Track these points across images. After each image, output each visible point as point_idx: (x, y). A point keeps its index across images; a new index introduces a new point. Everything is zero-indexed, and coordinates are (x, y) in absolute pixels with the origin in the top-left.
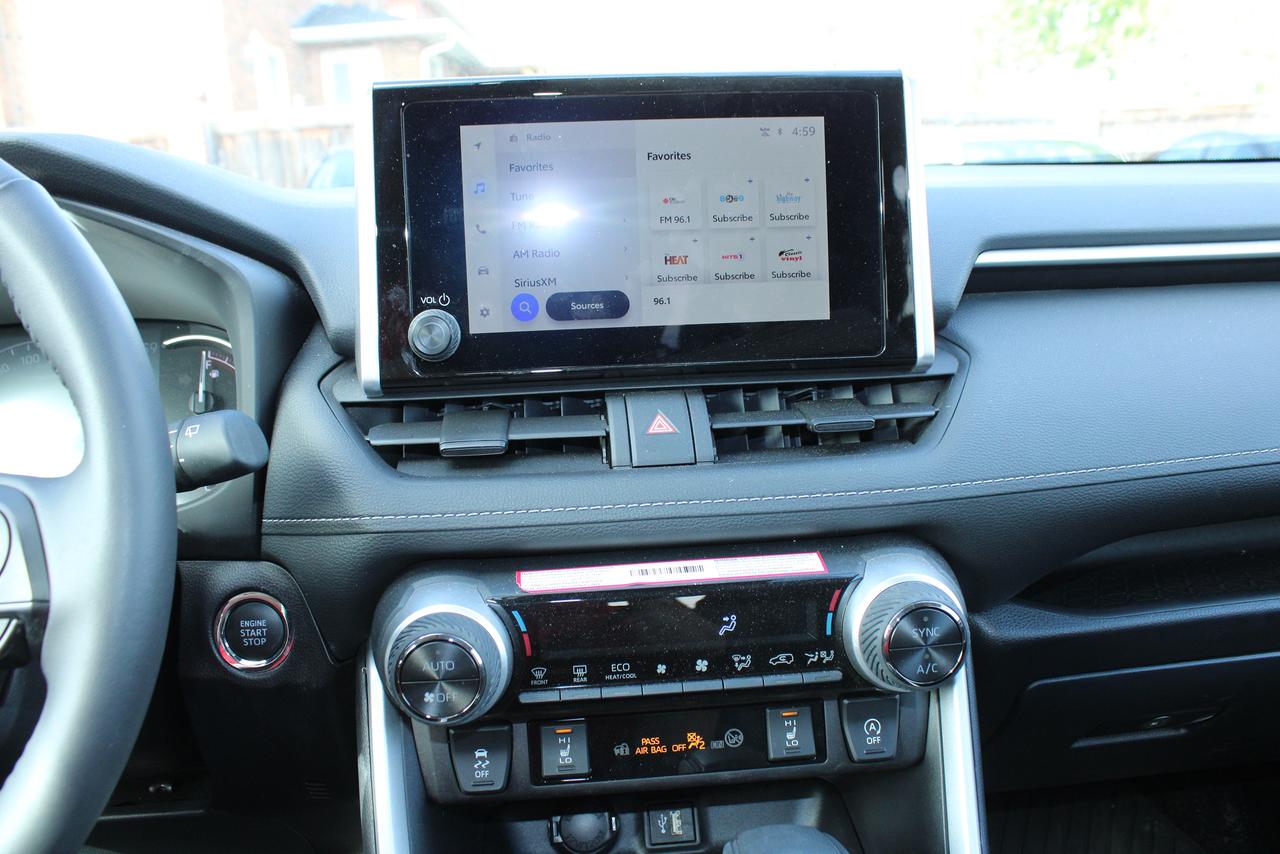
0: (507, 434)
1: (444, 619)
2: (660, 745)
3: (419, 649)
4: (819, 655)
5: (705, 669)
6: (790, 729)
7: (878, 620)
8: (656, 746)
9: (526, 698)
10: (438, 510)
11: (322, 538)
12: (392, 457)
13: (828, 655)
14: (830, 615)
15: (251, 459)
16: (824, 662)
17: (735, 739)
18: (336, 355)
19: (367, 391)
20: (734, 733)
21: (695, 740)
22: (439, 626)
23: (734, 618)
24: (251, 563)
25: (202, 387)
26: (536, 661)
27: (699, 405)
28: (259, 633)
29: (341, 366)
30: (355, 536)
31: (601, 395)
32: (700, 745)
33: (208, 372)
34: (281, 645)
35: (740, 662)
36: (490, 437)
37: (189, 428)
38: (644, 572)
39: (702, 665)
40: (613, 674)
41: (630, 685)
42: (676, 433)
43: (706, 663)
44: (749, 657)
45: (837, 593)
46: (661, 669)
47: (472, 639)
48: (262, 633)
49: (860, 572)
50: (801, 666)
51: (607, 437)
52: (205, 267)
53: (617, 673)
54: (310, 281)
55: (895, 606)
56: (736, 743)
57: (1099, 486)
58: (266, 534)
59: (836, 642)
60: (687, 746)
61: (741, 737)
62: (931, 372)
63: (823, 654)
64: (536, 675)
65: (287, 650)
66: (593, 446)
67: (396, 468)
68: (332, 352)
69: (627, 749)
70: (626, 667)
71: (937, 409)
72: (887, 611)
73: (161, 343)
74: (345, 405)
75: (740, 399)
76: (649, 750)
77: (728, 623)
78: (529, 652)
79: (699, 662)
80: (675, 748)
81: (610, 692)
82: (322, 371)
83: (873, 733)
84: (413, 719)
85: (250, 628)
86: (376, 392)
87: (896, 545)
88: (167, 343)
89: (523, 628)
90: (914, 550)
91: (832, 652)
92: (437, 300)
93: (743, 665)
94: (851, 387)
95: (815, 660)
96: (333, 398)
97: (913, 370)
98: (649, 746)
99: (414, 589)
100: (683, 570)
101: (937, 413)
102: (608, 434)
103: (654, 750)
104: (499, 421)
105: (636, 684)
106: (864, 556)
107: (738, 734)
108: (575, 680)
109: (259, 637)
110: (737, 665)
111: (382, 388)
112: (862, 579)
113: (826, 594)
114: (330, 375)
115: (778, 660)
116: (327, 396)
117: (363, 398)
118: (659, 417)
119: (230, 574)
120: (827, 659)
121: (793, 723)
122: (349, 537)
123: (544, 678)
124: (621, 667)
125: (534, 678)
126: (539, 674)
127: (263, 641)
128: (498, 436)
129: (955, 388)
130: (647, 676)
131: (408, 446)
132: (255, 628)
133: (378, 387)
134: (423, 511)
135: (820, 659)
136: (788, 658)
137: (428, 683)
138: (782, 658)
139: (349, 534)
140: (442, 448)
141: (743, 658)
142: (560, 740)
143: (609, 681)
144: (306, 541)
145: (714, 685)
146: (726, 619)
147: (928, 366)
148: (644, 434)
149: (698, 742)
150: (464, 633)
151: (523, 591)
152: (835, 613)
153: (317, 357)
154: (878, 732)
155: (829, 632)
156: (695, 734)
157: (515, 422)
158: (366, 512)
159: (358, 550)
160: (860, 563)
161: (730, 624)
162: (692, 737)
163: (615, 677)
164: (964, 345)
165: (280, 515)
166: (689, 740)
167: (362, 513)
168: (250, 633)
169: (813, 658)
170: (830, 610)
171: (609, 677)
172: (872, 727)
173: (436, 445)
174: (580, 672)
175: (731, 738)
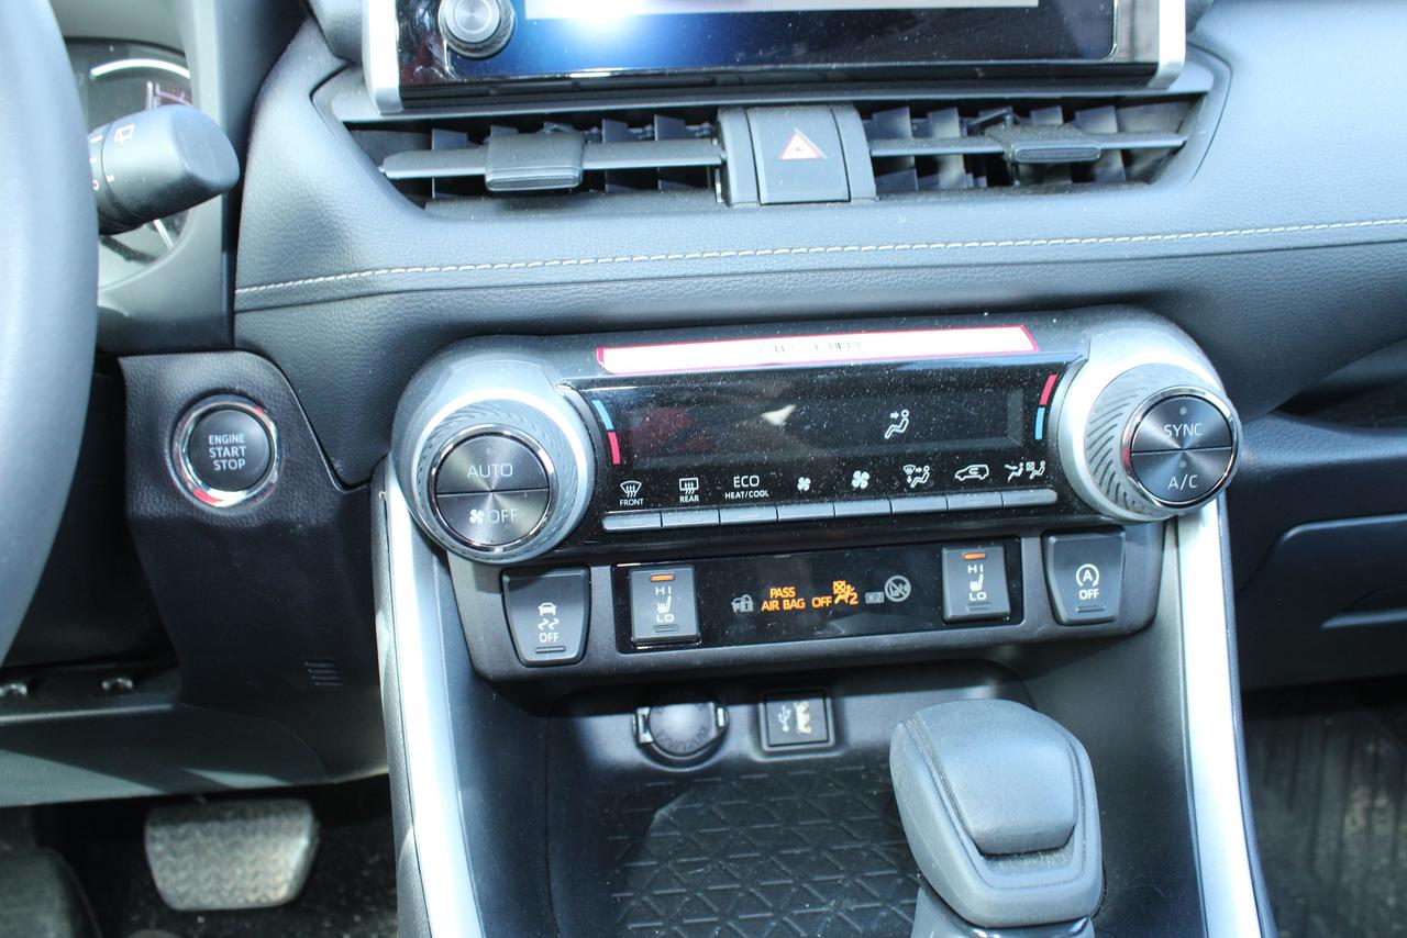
0: (581, 164)
2: (796, 598)
3: (460, 448)
4: (1024, 467)
5: (864, 485)
6: (975, 577)
7: (1114, 414)
8: (790, 599)
9: (612, 524)
10: (485, 260)
11: (320, 307)
12: (418, 192)
13: (1037, 467)
14: (1041, 412)
16: (1031, 477)
17: (899, 590)
18: (335, 59)
19: (381, 106)
20: (897, 582)
21: (843, 591)
23: (905, 414)
24: (221, 355)
26: (627, 471)
27: (852, 124)
28: (235, 452)
29: (341, 75)
30: (367, 299)
31: (710, 116)
32: (850, 598)
34: (267, 469)
35: (914, 475)
36: (556, 164)
37: (121, 132)
38: (779, 350)
39: (861, 480)
40: (735, 490)
41: (760, 506)
42: (821, 159)
43: (866, 476)
45: (1052, 379)
46: (804, 484)
47: (539, 433)
48: (240, 452)
49: (1085, 353)
50: (998, 481)
51: (723, 166)
53: (741, 489)
55: (1140, 393)
56: (901, 596)
58: (241, 311)
59: (1049, 450)
60: (833, 599)
61: (908, 587)
62: (1175, 88)
63: (1030, 466)
64: (627, 492)
65: (274, 476)
67: (422, 207)
68: (328, 54)
69: (750, 603)
70: (754, 481)
71: (1185, 138)
72: (1128, 401)
73: (88, 72)
74: (350, 126)
75: (905, 125)
76: (781, 605)
77: (897, 422)
78: (617, 460)
79: (857, 475)
80: (817, 602)
81: (731, 516)
82: (315, 80)
83: (1088, 585)
85: (223, 446)
86: (394, 106)
87: (1131, 319)
88: (97, 71)
89: (609, 425)
91: (1043, 464)
93: (919, 480)
94: (1059, 109)
95: (1019, 474)
96: (331, 115)
97: (1151, 84)
98: (781, 600)
99: (450, 374)
100: (834, 346)
101: (1184, 143)
102: (724, 161)
103: (787, 606)
104: (568, 146)
105: (768, 505)
106: (1086, 332)
107: (904, 584)
108: (682, 499)
109: (236, 458)
110: (909, 479)
111: (403, 99)
112: (1086, 361)
113: (1034, 383)
114: (327, 85)
115: (967, 473)
116: (326, 112)
117: (376, 115)
118: (797, 138)
119: (193, 371)
120: (1037, 473)
121: (978, 568)
122: (357, 301)
123: (638, 497)
124: (746, 481)
125: (624, 497)
126: (631, 489)
127: (241, 463)
128: (569, 164)
129: (1208, 113)
130: (785, 494)
131: (439, 180)
132: (229, 446)
134: (463, 261)
135: (1026, 474)
136: (982, 471)
137: (473, 495)
138: (973, 471)
139: (358, 297)
140: (489, 179)
142: (657, 591)
143: (731, 501)
144: (296, 313)
145: (879, 507)
146: (895, 415)
147: (1171, 79)
148: (775, 161)
149: (848, 594)
150: (527, 425)
151: (607, 373)
152: (1048, 408)
153: (309, 59)
154: (1096, 583)
155: (1039, 435)
156: (843, 583)
157: (591, 147)
158: (383, 264)
159: (372, 320)
160: (1083, 341)
161: (899, 423)
162: (840, 587)
163: (738, 495)
164: (1221, 54)
165: (261, 281)
166: (836, 592)
167: (376, 265)
168: (222, 452)
169: (1017, 471)
170: (1041, 403)
171: (731, 495)
172: (1088, 576)
173: (482, 177)
174: (689, 488)
175: (894, 589)
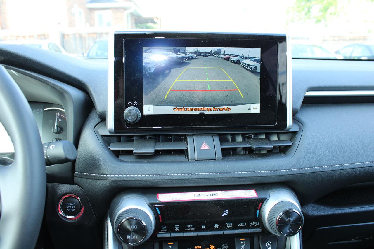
0: (155, 147)
1: (134, 211)
2: (201, 248)
3: (126, 221)
4: (254, 223)
5: (217, 227)
6: (243, 244)
7: (274, 214)
9: (159, 236)
10: (133, 174)
11: (94, 180)
12: (117, 154)
13: (257, 223)
14: (258, 211)
15: (71, 157)
16: (256, 225)
17: (225, 247)
18: (99, 119)
19: (110, 132)
20: (225, 245)
22: (132, 214)
23: (227, 211)
24: (70, 185)
25: (56, 124)
26: (164, 224)
27: (217, 140)
28: (72, 207)
29: (101, 122)
30: (105, 181)
31: (185, 136)
33: (58, 119)
34: (80, 210)
35: (229, 225)
36: (149, 149)
37: (51, 146)
38: (199, 195)
39: (216, 226)
40: (188, 228)
41: (193, 232)
42: (210, 149)
43: (218, 225)
44: (232, 224)
45: (261, 204)
46: (203, 227)
47: (143, 218)
48: (74, 207)
49: (268, 196)
50: (248, 227)
51: (187, 150)
52: (58, 90)
53: (189, 228)
54: (92, 94)
55: (280, 210)
57: (344, 170)
58: (76, 177)
59: (260, 219)
61: (227, 247)
62: (290, 131)
63: (256, 223)
64: (163, 228)
65: (81, 213)
66: (183, 152)
67: (118, 158)
68: (98, 118)
70: (192, 226)
71: (293, 143)
72: (278, 212)
74: (102, 136)
75: (229, 137)
77: (225, 212)
78: (161, 221)
79: (216, 225)
81: (187, 234)
82: (95, 125)
83: (269, 246)
84: (123, 244)
87: (279, 188)
88: (45, 109)
89: (159, 213)
90: (285, 190)
91: (258, 222)
92: (133, 103)
93: (230, 226)
94: (265, 135)
95: (253, 225)
96: (98, 133)
97: (285, 130)
98: (198, 248)
99: (123, 199)
100: (211, 195)
101: (292, 144)
102: (187, 148)
104: (152, 143)
105: (195, 232)
106: (269, 191)
108: (175, 230)
109: (72, 209)
110: (228, 226)
111: (114, 131)
112: (269, 199)
113: (258, 203)
114: (98, 126)
115: (241, 225)
116: (96, 133)
117: (108, 134)
118: (204, 144)
119: (64, 188)
120: (257, 225)
123: (166, 229)
124: (190, 226)
125: (162, 229)
126: (164, 228)
127: (74, 210)
128: (152, 148)
129: (298, 136)
130: (199, 229)
131: (122, 151)
132: (71, 206)
133: (113, 131)
134: (127, 174)
135: (255, 225)
136: (244, 224)
137: (129, 232)
138: (242, 224)
139: (103, 180)
140: (134, 152)
141: (230, 224)
142: (169, 247)
143: (186, 230)
144: (89, 181)
145: (220, 232)
146: (225, 211)
147: (290, 129)
148: (199, 149)
149: (213, 248)
150: (141, 216)
151: (159, 201)
152: (260, 210)
153: (94, 120)
154: (271, 246)
155: (258, 216)
156: (212, 245)
157: (157, 143)
158: (109, 174)
159: (106, 185)
160: (268, 194)
161: (226, 213)
162: (211, 246)
163: (188, 229)
164: (301, 122)
165: (80, 171)
166: (210, 247)
167: (107, 174)
168: (69, 207)
169: (252, 224)
170: (258, 209)
171: (186, 229)
172: (269, 244)
173: (132, 151)
174: (177, 228)
175: (224, 247)
